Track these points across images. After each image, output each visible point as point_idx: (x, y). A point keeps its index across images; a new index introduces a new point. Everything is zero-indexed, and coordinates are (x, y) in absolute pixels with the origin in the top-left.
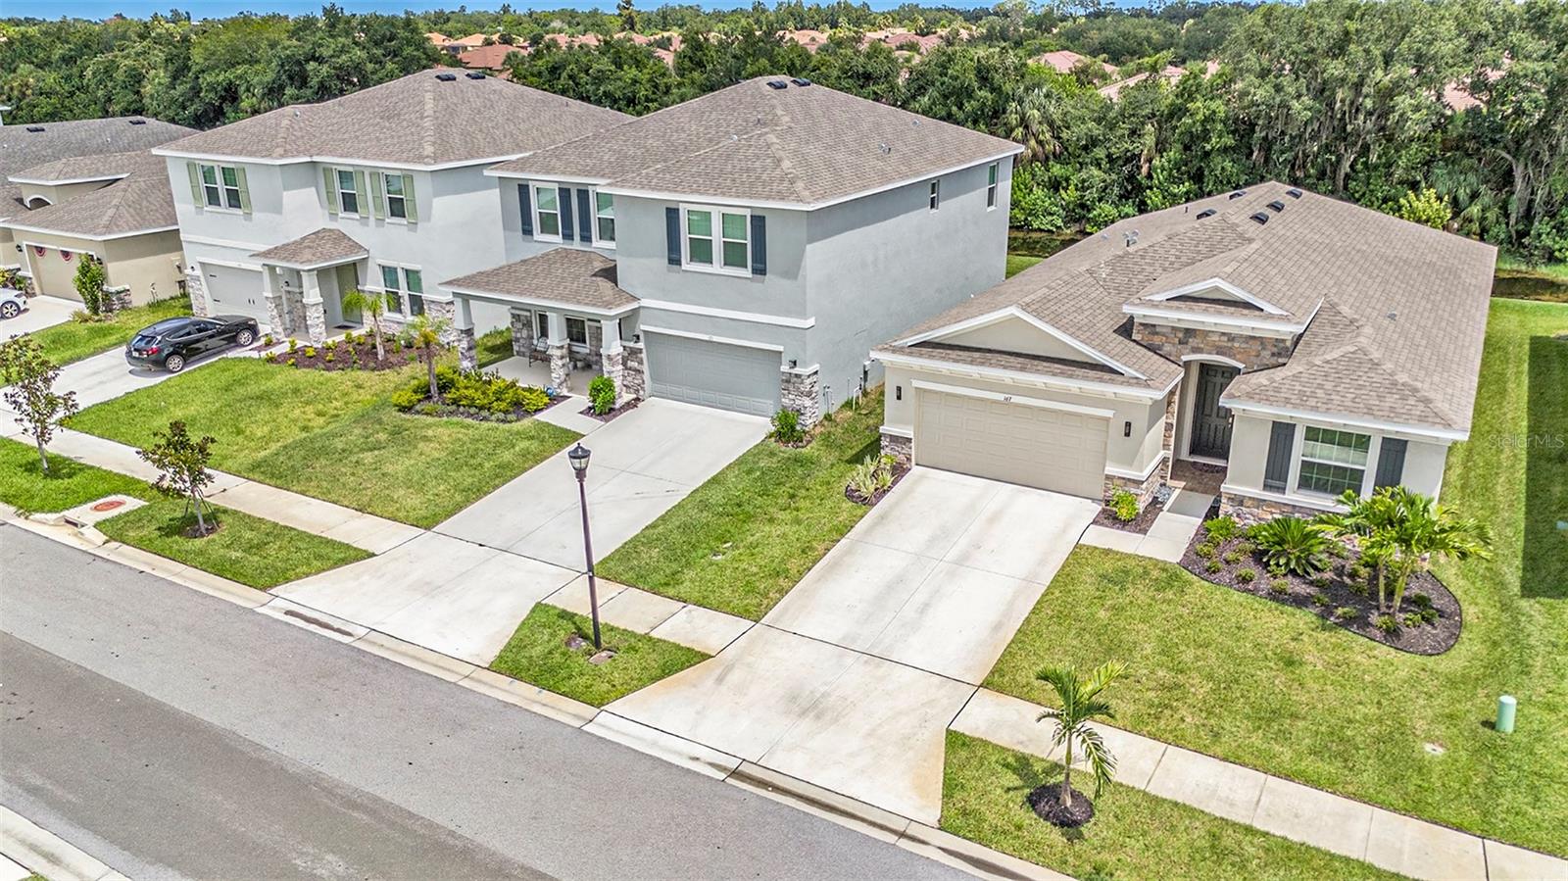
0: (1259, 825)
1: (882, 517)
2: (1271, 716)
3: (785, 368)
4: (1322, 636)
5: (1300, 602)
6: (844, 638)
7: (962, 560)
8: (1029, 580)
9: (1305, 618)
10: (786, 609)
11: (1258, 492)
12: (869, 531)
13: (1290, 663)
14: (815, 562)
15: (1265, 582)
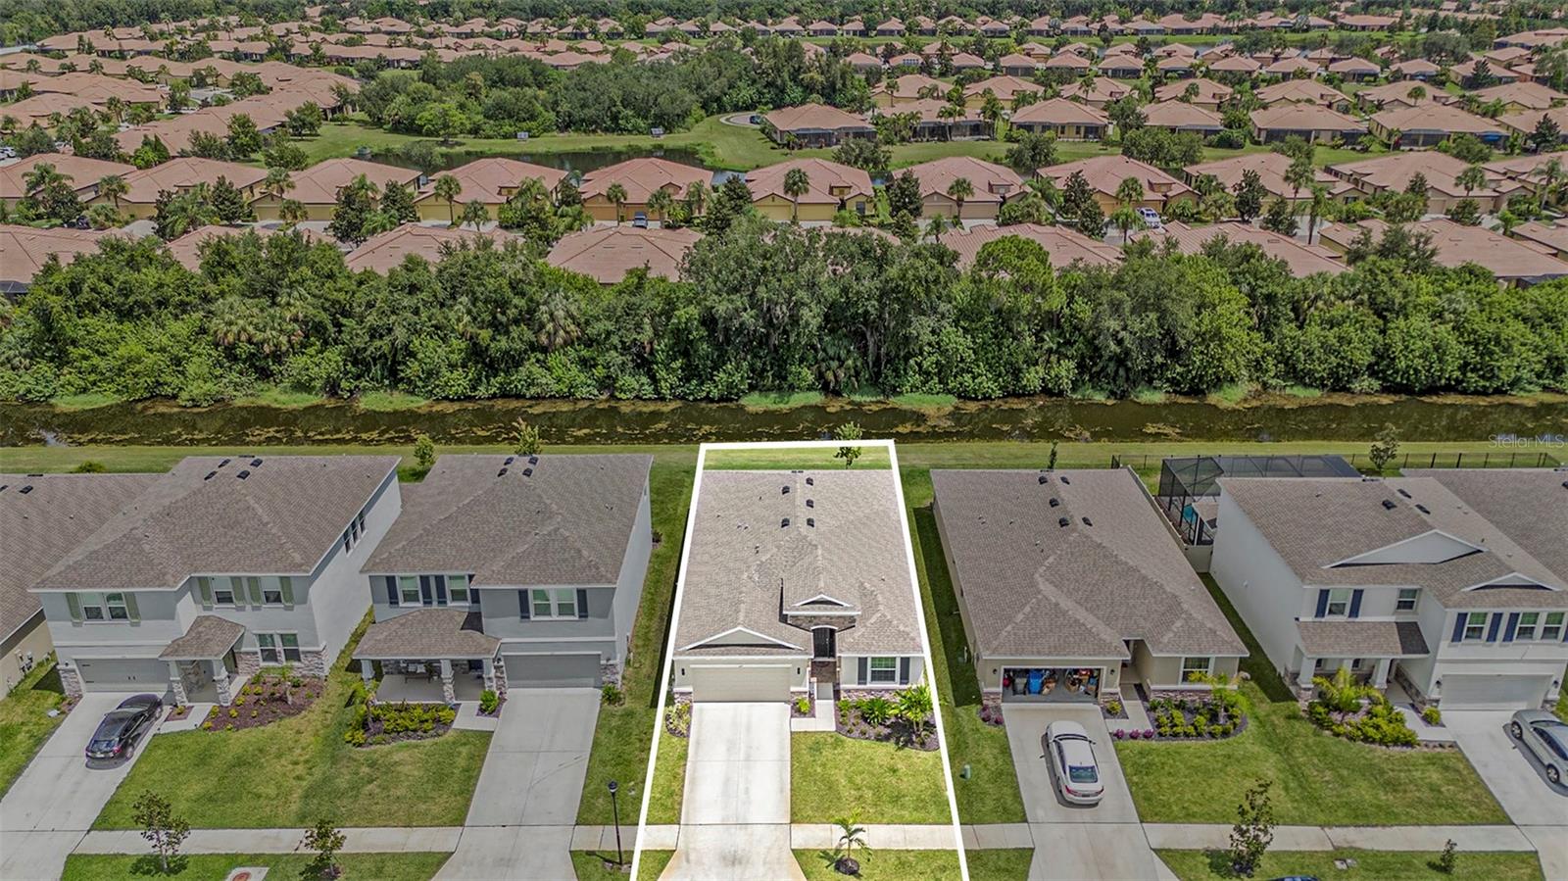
0: (910, 848)
1: (698, 743)
2: (896, 799)
3: (603, 662)
4: (900, 753)
5: (887, 738)
6: (723, 819)
7: (748, 759)
8: (781, 760)
9: (891, 746)
10: (687, 813)
11: (856, 686)
12: (696, 753)
13: (894, 771)
14: (683, 780)
15: (872, 732)
